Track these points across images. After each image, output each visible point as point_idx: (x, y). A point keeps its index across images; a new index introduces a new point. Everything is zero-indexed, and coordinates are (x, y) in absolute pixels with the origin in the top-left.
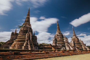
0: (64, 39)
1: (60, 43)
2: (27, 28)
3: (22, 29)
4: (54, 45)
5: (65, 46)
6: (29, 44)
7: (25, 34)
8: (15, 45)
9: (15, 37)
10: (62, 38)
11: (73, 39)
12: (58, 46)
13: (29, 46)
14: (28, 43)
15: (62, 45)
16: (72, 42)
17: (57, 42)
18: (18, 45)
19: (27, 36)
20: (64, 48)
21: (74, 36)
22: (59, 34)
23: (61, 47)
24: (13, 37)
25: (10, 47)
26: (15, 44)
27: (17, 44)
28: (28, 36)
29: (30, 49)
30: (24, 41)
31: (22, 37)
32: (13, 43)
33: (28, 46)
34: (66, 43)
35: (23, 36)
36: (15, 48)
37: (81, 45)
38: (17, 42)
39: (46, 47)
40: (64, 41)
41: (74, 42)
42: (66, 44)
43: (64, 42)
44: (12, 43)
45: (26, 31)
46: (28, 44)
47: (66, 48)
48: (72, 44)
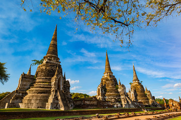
0: (119, 87)
1: (110, 95)
2: (54, 66)
3: (44, 68)
4: (101, 98)
5: (121, 101)
6: (59, 98)
7: (50, 79)
8: (30, 100)
9: (29, 84)
10: (115, 86)
11: (133, 86)
12: (108, 102)
13: (61, 103)
14: (57, 97)
15: (115, 99)
16: (132, 93)
17: (105, 93)
18: (37, 100)
19: (53, 83)
20: (119, 105)
21: (136, 80)
22: (110, 77)
23: (114, 102)
24: (25, 83)
25: (20, 104)
26: (31, 98)
27: (35, 98)
28: (57, 82)
29: (62, 109)
30: (49, 92)
31: (44, 84)
32: (26, 96)
33: (57, 104)
34: (122, 95)
35: (46, 82)
36: (30, 106)
37: (148, 99)
38: (34, 94)
39: (87, 102)
40: (119, 90)
41: (135, 92)
42: (122, 97)
43: (118, 92)
44: (22, 95)
45: (51, 72)
46: (57, 99)
47: (122, 105)
48: (132, 96)
